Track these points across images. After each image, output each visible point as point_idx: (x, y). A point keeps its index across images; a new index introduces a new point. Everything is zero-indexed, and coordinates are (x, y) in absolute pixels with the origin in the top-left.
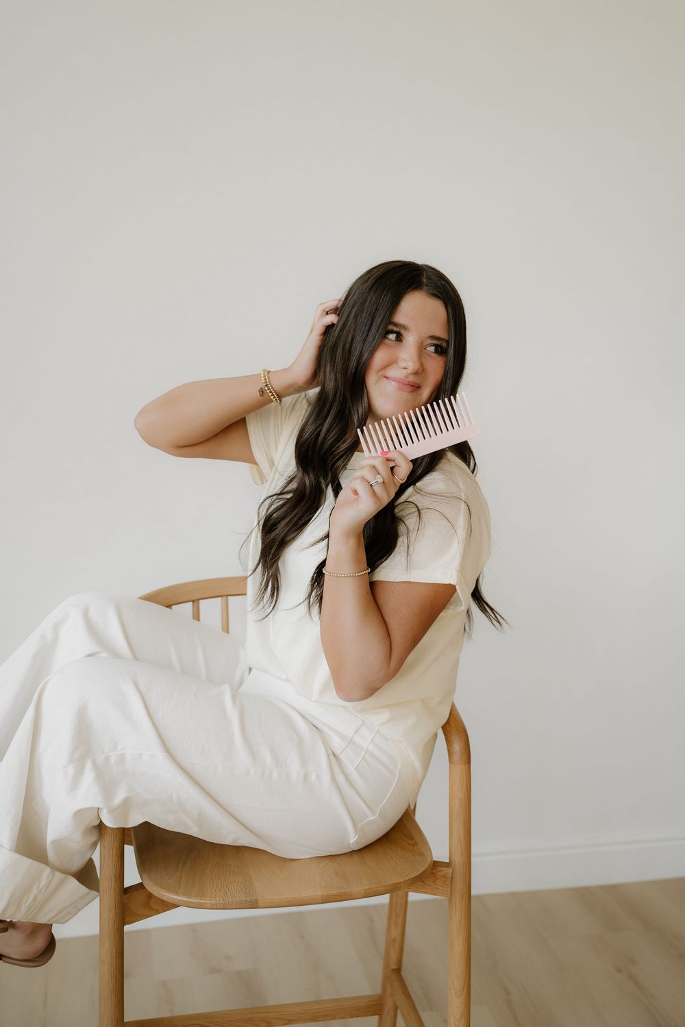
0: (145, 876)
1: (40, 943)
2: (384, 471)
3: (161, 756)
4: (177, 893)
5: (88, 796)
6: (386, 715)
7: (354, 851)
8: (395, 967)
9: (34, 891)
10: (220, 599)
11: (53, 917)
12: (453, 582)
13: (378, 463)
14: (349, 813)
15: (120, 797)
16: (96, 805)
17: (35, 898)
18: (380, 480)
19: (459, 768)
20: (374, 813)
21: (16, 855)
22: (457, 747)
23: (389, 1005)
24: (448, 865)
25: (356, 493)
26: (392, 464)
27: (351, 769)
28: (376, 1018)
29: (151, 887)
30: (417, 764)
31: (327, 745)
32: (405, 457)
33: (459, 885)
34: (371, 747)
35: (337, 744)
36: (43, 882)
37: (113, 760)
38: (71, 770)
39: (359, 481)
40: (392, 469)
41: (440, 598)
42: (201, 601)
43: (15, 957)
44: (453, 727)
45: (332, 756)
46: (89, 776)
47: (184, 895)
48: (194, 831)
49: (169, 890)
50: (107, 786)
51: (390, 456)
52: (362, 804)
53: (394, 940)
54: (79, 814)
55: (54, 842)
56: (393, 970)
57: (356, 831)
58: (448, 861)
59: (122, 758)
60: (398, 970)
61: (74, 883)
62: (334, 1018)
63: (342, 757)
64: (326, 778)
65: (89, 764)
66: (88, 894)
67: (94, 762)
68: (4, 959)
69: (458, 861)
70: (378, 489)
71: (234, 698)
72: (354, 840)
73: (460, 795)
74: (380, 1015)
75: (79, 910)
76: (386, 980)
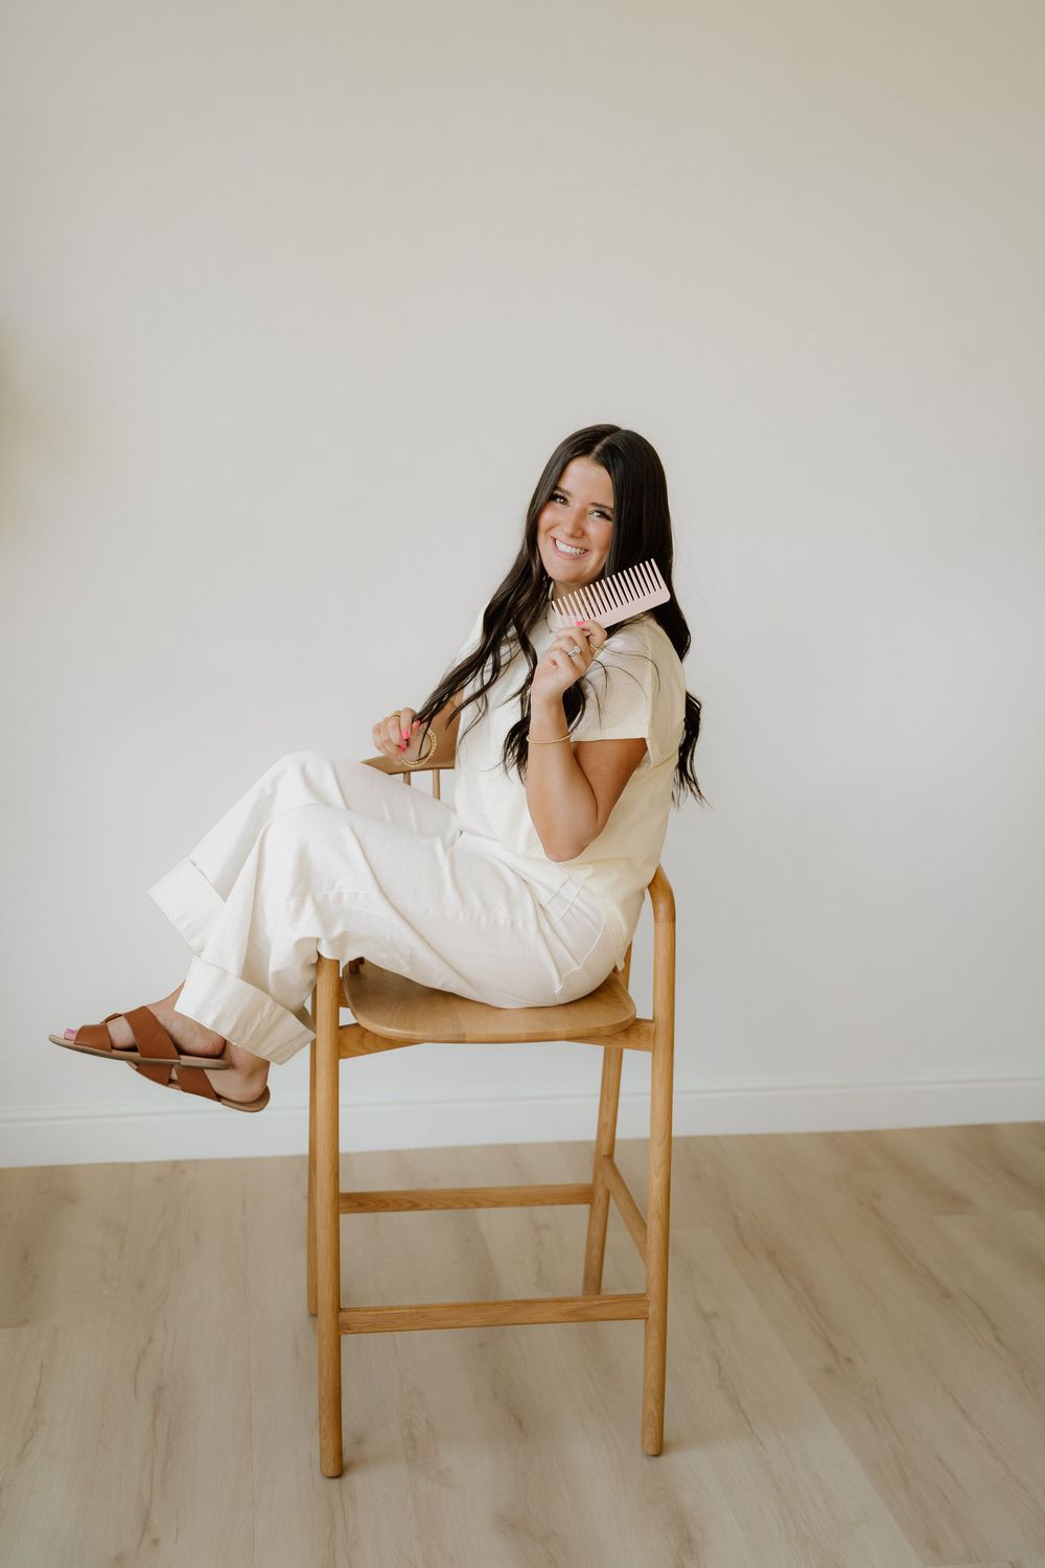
0: (359, 1015)
1: (255, 1089)
2: (580, 641)
3: (376, 895)
4: (389, 1026)
5: (309, 926)
6: (590, 870)
7: (560, 1005)
8: (606, 1153)
9: (258, 1019)
10: (431, 771)
11: (272, 1053)
12: (645, 735)
13: (574, 634)
14: (555, 963)
15: (337, 930)
16: (316, 935)
17: (259, 1026)
18: (577, 650)
19: (664, 927)
20: (579, 964)
21: (243, 983)
22: (663, 907)
23: (600, 1193)
24: (651, 1022)
25: (555, 663)
26: (587, 634)
27: (556, 919)
28: (588, 1206)
29: (367, 1024)
30: (624, 927)
31: (534, 897)
32: (599, 626)
33: (662, 1040)
34: (577, 900)
35: (544, 896)
36: (266, 1012)
37: (331, 898)
38: (292, 904)
39: (557, 652)
40: (587, 637)
41: (635, 752)
42: (412, 774)
43: (233, 1098)
44: (658, 886)
45: (538, 906)
46: (309, 911)
47: (396, 1027)
48: (405, 970)
49: (383, 1024)
50: (325, 919)
51: (585, 626)
52: (569, 957)
53: (606, 1125)
54: (301, 943)
55: (277, 974)
56: (604, 1156)
57: (561, 980)
58: (651, 1018)
59: (339, 897)
60: (610, 1156)
61: (293, 1019)
62: (543, 1204)
63: (548, 908)
64: (532, 926)
65: (309, 900)
66: (305, 1032)
67: (314, 898)
68: (223, 1101)
69: (662, 1015)
70: (576, 659)
71: (445, 848)
72: (558, 990)
73: (664, 952)
74: (591, 1204)
75: (295, 1052)
76: (598, 1168)
